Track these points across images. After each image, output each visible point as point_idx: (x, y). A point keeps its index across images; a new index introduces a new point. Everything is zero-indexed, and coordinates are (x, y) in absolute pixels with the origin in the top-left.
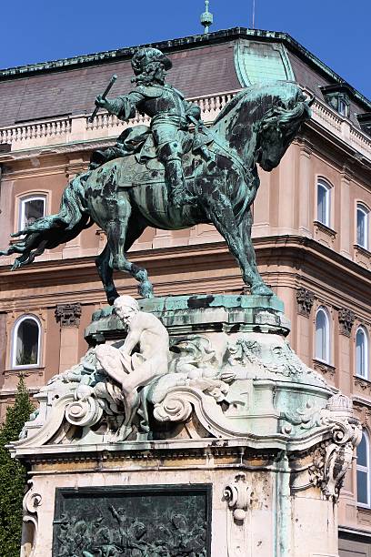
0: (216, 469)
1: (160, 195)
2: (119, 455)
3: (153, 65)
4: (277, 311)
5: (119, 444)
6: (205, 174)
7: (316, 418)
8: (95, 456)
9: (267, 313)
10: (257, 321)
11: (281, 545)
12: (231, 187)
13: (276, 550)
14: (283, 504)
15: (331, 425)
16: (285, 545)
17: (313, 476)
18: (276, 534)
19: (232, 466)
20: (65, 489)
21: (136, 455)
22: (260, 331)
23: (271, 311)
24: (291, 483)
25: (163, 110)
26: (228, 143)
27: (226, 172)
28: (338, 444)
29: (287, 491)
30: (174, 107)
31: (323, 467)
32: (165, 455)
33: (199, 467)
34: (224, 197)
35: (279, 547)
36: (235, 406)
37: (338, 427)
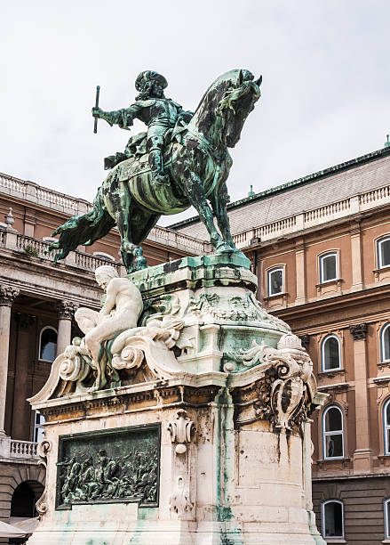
0: (164, 409)
1: (147, 182)
2: (97, 403)
3: (150, 83)
4: (239, 267)
5: (94, 394)
6: (178, 158)
7: (259, 356)
8: (81, 406)
9: (227, 268)
10: (217, 275)
11: (225, 475)
12: (198, 164)
13: (219, 480)
14: (227, 438)
15: (274, 362)
16: (228, 475)
17: (259, 410)
18: (219, 465)
19: (174, 404)
20: (65, 436)
21: (107, 402)
22: (222, 285)
23: (231, 266)
24: (236, 417)
25: (155, 116)
26: (197, 129)
27: (192, 152)
28: (284, 380)
29: (230, 425)
30: (164, 111)
31: (269, 401)
32: (128, 399)
33: (151, 408)
34: (193, 174)
35: (222, 478)
36: (186, 351)
37: (282, 364)
